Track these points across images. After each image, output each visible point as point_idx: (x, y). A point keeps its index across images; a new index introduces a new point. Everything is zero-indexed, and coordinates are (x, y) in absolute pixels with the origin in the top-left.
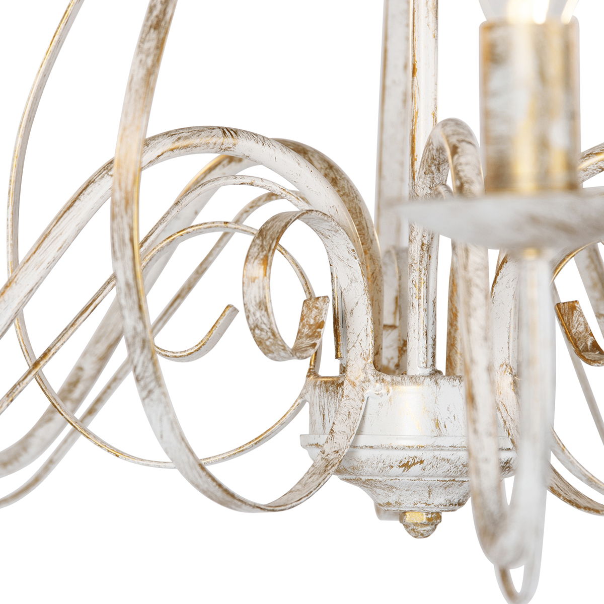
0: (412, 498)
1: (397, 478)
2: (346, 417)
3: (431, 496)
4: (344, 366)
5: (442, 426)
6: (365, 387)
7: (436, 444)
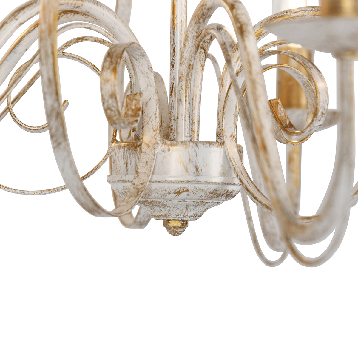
0: (176, 212)
1: (171, 200)
2: (145, 164)
3: (187, 211)
4: (138, 135)
5: (199, 170)
6: (156, 147)
7: (197, 180)
